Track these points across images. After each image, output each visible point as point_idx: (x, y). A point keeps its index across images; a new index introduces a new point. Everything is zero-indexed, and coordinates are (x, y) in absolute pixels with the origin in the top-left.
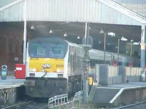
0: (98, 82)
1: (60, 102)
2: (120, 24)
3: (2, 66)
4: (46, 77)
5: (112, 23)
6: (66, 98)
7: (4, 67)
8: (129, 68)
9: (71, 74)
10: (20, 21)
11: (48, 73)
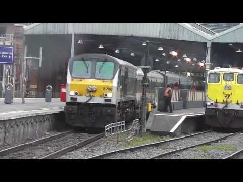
0: (157, 107)
1: (117, 130)
2: (181, 40)
3: (47, 87)
4: (90, 102)
5: (173, 39)
6: (123, 126)
7: (49, 88)
8: (192, 92)
9: (121, 100)
10: (66, 34)
11: (93, 97)
